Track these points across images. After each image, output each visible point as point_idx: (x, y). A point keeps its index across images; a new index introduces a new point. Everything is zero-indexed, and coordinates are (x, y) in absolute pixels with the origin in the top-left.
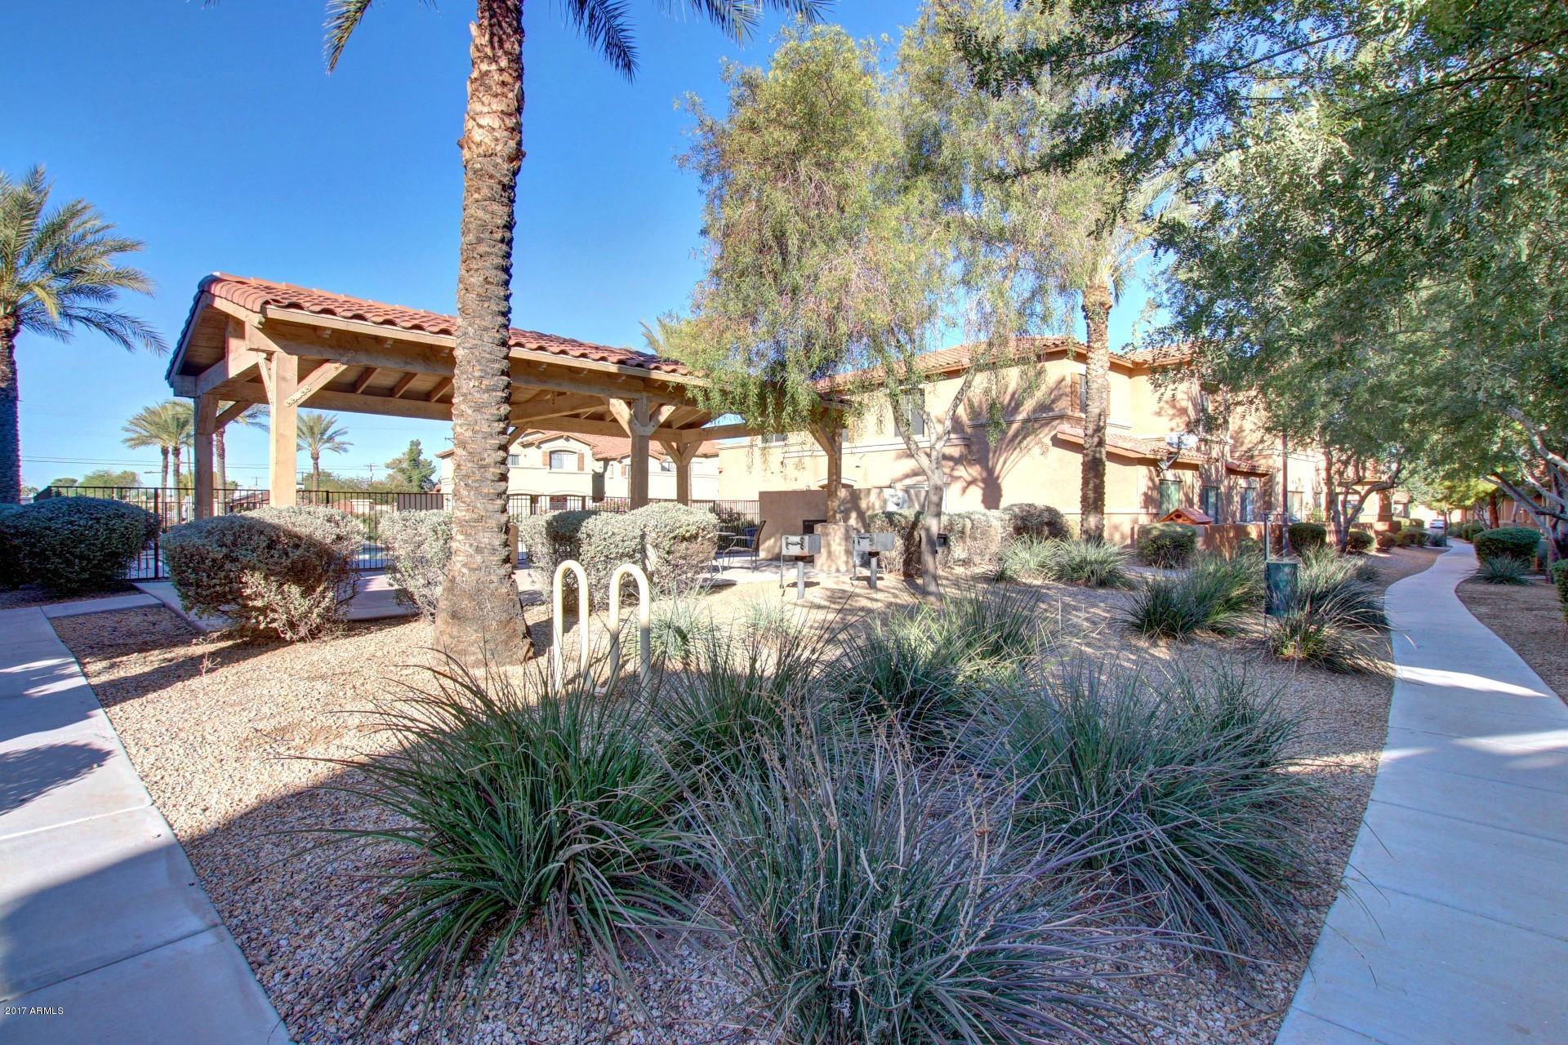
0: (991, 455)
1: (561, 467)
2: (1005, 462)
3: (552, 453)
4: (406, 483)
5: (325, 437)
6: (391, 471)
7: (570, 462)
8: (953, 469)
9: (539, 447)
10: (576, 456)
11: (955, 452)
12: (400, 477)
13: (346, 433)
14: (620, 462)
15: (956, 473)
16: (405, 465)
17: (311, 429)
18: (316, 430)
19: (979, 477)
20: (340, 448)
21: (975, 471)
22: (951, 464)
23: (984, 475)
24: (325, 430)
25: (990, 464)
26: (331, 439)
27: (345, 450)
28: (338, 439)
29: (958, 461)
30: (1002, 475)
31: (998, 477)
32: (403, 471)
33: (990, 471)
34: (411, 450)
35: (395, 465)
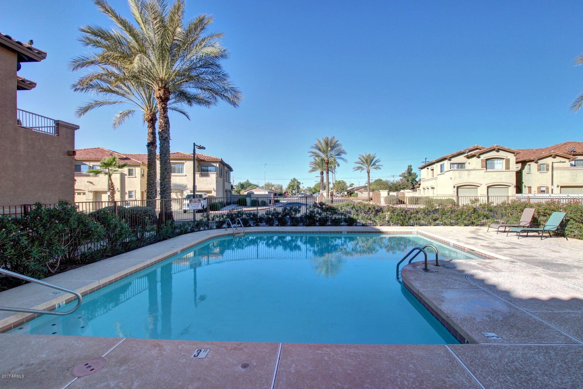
1: (493, 168)
3: (487, 160)
4: (406, 182)
5: (372, 163)
6: (401, 178)
7: (499, 165)
9: (479, 157)
10: (504, 161)
12: (404, 179)
13: (380, 161)
14: (537, 162)
16: (406, 175)
17: (366, 160)
18: (368, 161)
20: (377, 168)
24: (372, 160)
26: (374, 164)
27: (380, 169)
28: (377, 164)
32: (405, 177)
34: (408, 169)
35: (403, 175)
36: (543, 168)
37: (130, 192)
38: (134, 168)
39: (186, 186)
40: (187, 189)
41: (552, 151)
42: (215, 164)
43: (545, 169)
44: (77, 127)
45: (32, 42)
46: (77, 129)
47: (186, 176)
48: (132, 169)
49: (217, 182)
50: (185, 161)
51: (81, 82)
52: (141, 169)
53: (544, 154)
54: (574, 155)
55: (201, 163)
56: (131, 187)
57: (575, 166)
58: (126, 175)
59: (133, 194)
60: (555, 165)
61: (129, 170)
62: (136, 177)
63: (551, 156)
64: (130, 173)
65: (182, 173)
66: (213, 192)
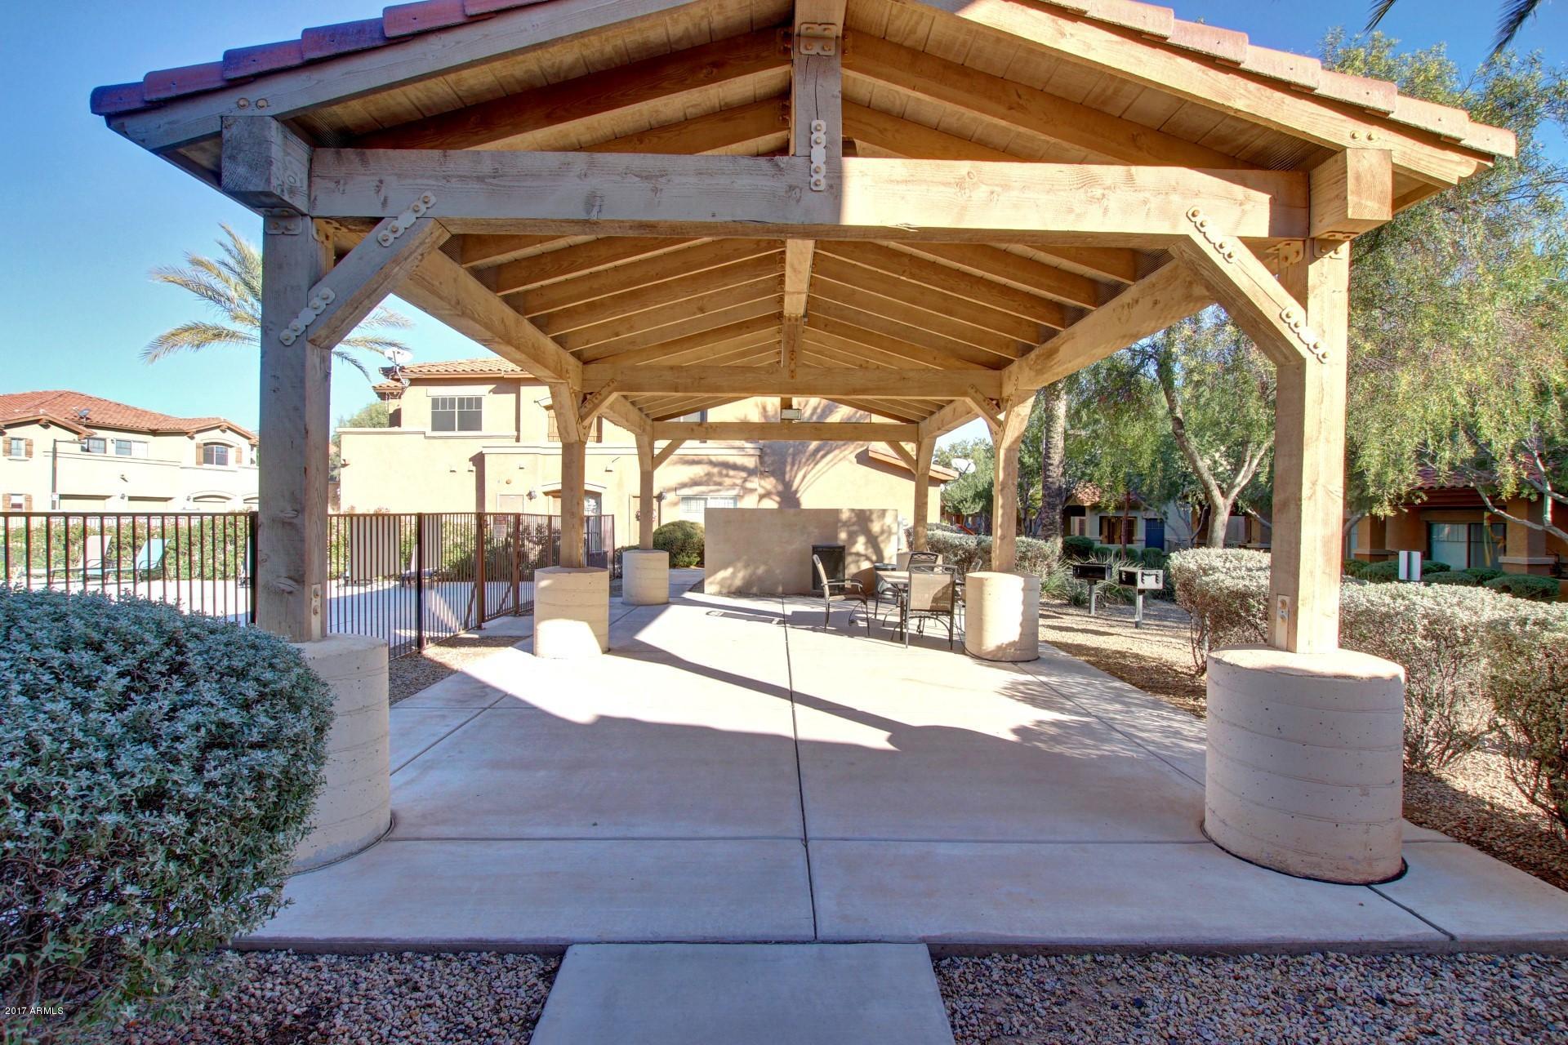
0: (788, 468)
2: (804, 477)
8: (745, 480)
11: (751, 462)
15: (749, 485)
19: (774, 491)
21: (769, 483)
22: (744, 475)
23: (780, 488)
25: (787, 477)
29: (751, 472)
30: (802, 489)
31: (796, 491)
33: (787, 485)
36: (18, 448)
41: (41, 411)
43: (23, 452)
53: (19, 414)
54: (87, 426)
57: (88, 451)
60: (60, 447)
63: (36, 422)
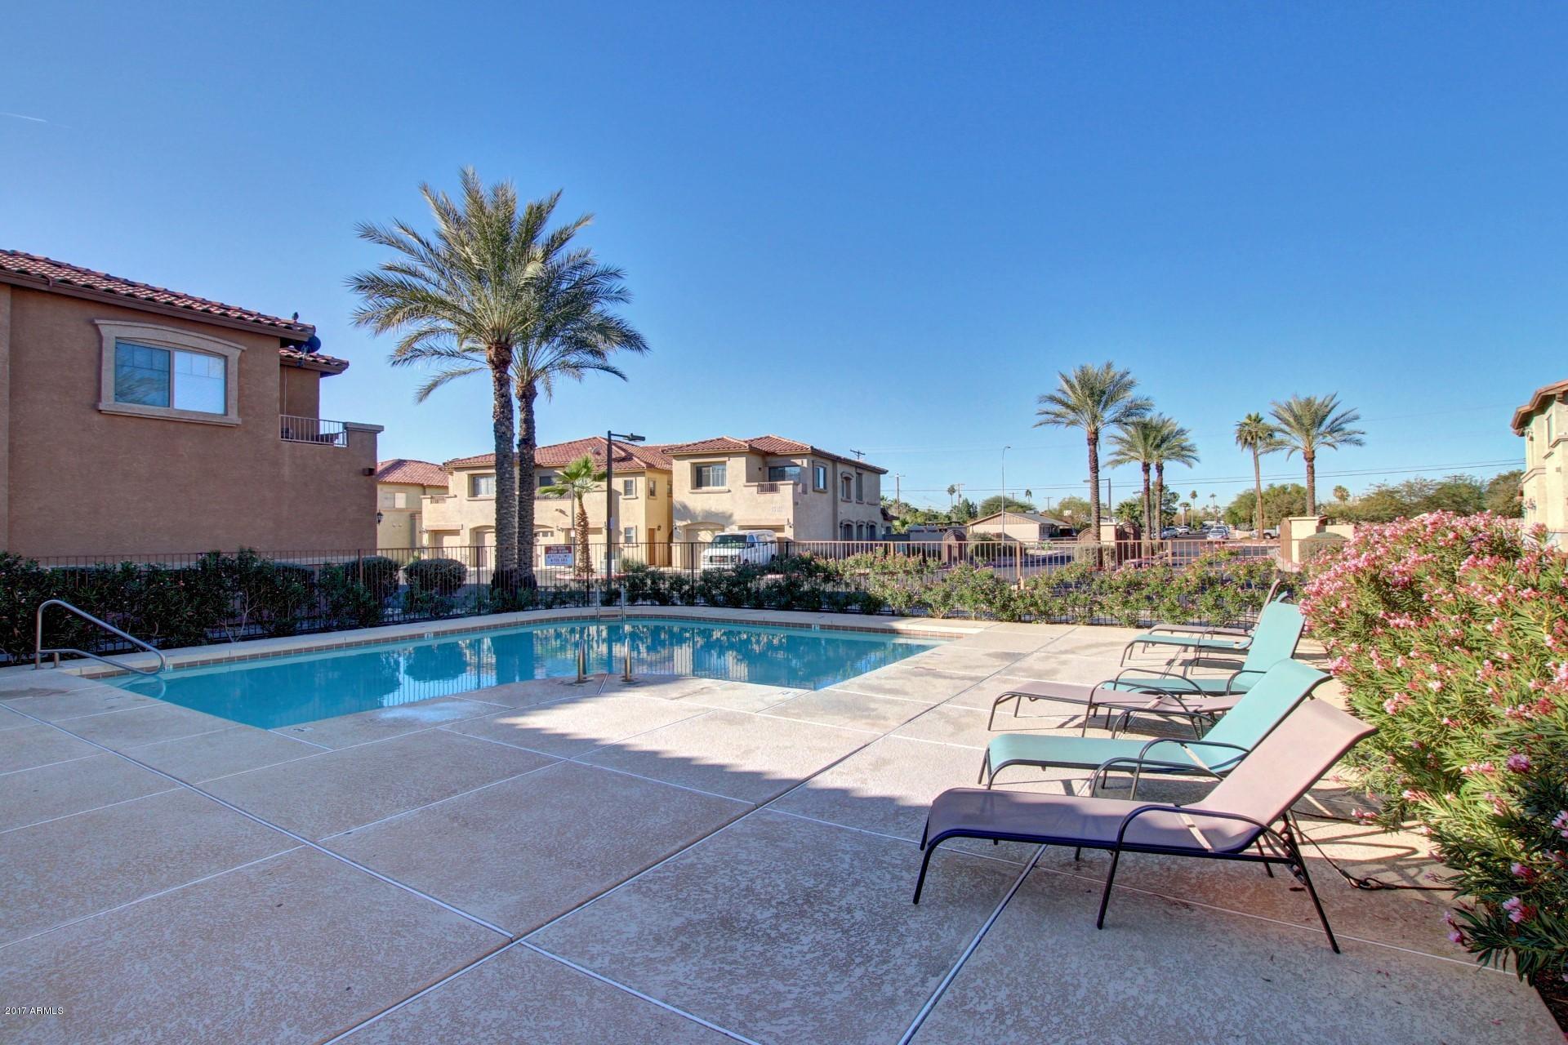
17: (1299, 420)
37: (627, 530)
38: (634, 479)
39: (731, 516)
40: (732, 524)
42: (798, 462)
44: (380, 429)
45: (296, 316)
46: (379, 432)
47: (729, 491)
48: (632, 482)
49: (795, 504)
50: (726, 459)
51: (401, 350)
52: (648, 480)
55: (769, 459)
56: (628, 520)
58: (621, 494)
59: (633, 534)
61: (626, 483)
62: (637, 498)
64: (628, 488)
65: (723, 484)
66: (787, 528)
